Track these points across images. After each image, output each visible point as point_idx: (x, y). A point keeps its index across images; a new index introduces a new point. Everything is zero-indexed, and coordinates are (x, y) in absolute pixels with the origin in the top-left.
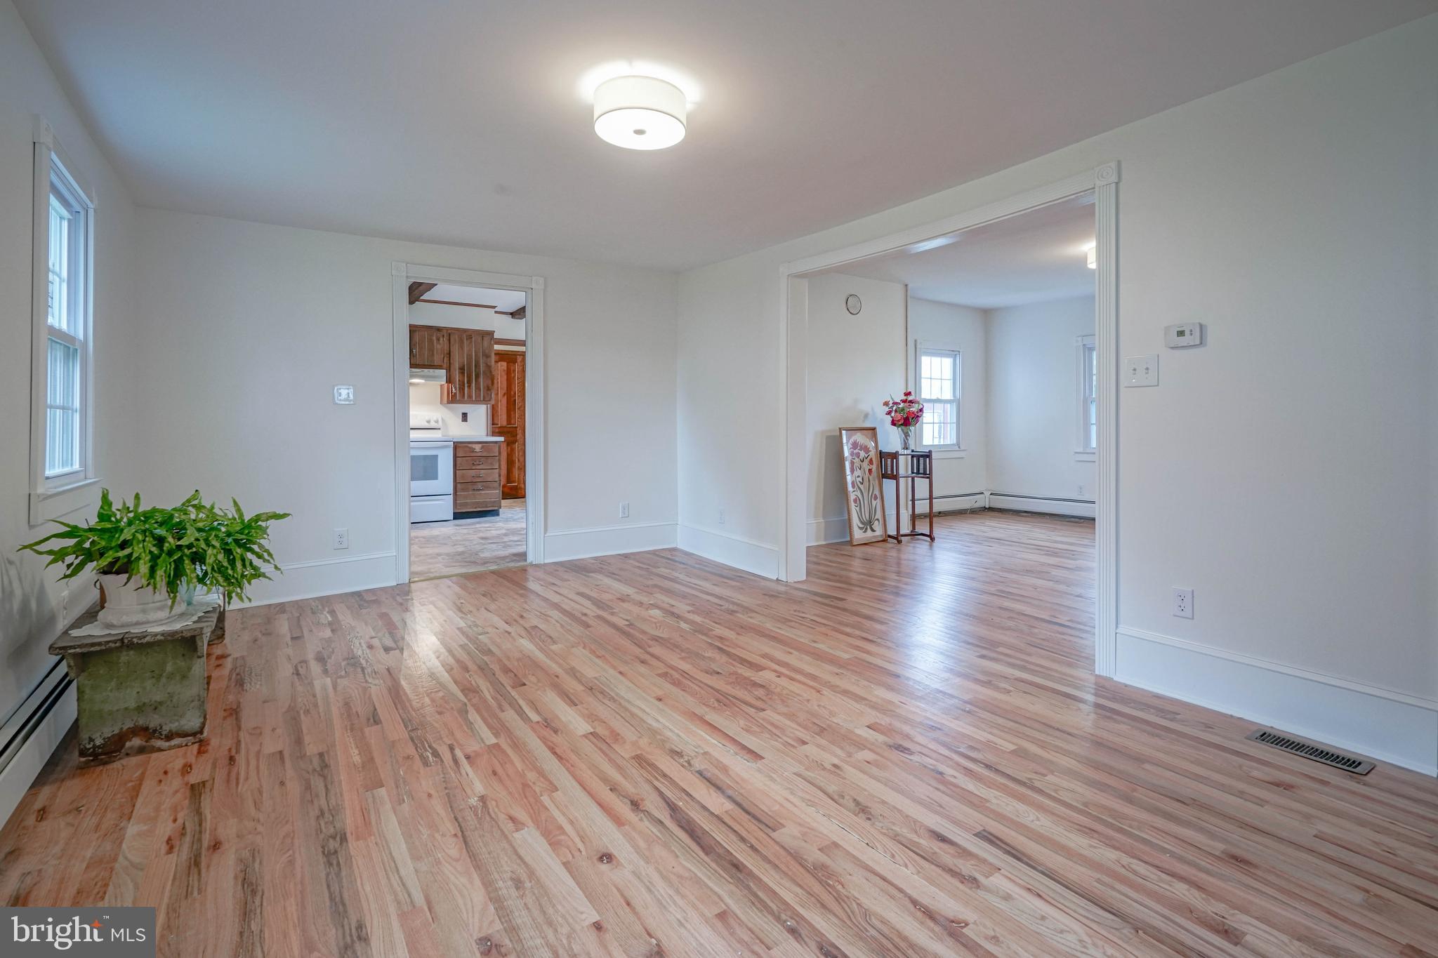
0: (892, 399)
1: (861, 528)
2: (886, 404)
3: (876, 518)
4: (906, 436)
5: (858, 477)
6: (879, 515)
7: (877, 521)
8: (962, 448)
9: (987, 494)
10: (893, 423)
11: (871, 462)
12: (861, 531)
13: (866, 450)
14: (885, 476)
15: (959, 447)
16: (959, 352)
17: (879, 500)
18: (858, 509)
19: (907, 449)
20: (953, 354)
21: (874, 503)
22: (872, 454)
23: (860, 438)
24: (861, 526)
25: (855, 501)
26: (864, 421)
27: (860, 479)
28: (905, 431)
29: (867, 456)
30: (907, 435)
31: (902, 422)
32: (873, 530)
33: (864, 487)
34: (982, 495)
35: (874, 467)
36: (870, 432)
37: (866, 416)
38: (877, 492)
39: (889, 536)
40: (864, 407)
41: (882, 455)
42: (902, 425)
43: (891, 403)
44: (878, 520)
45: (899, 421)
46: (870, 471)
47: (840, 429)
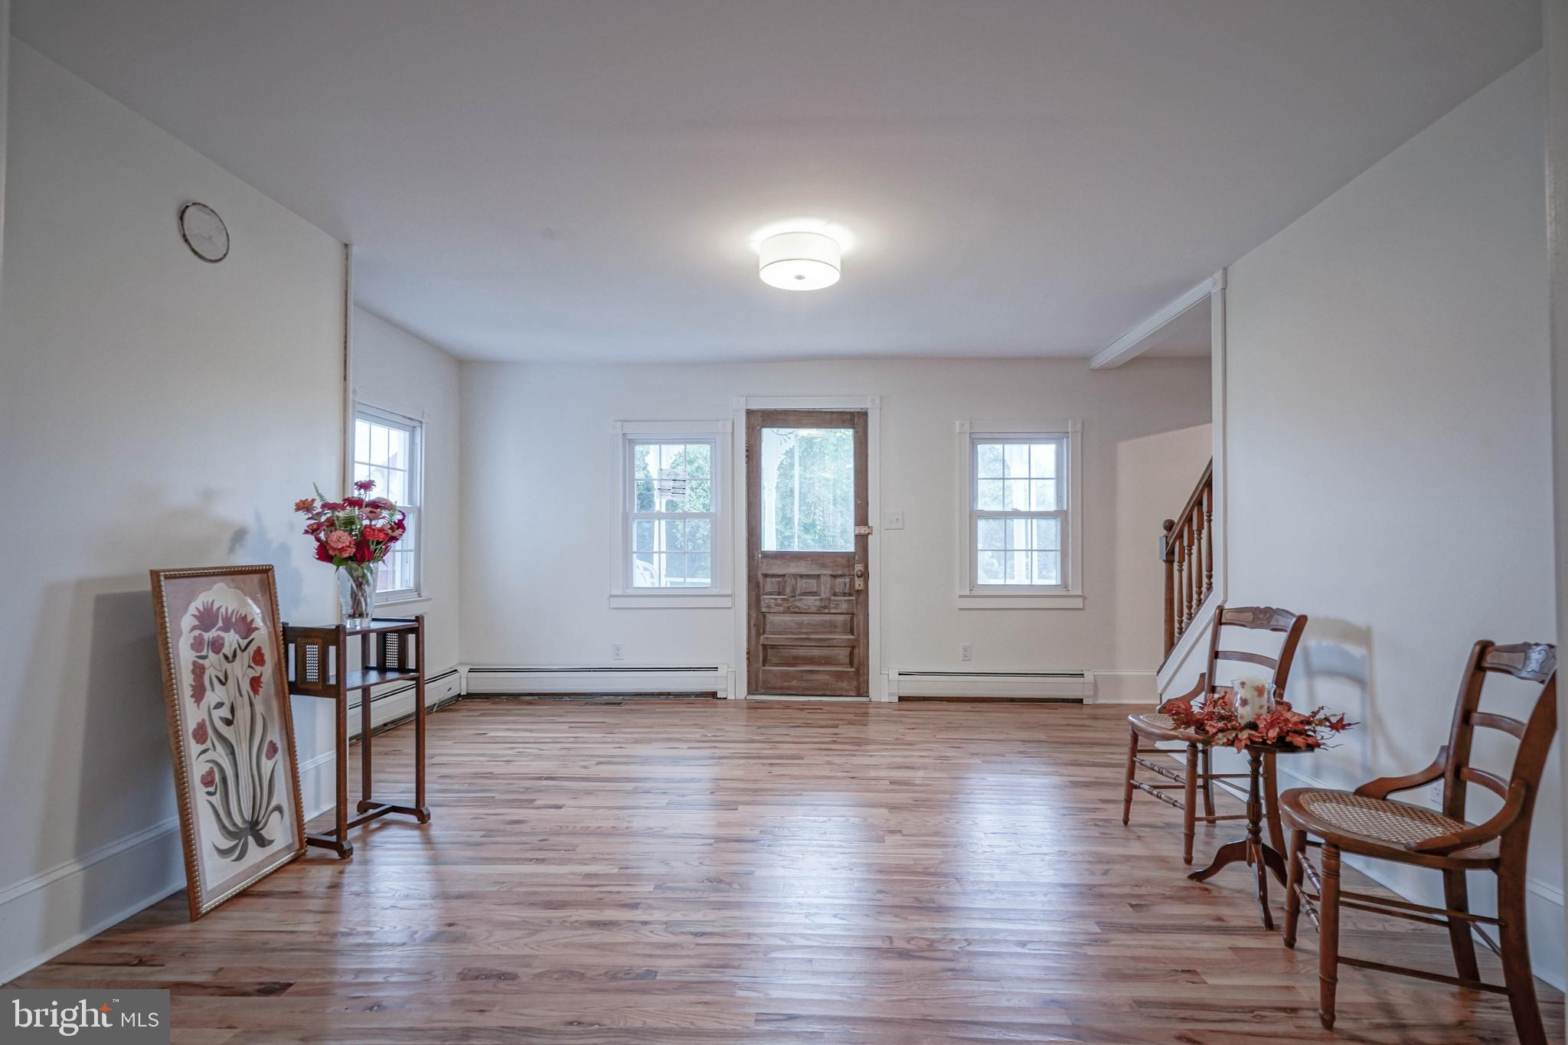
0: (321, 497)
1: (224, 853)
2: (304, 506)
3: (273, 804)
4: (360, 585)
5: (220, 705)
6: (281, 796)
7: (276, 814)
8: (425, 595)
9: (463, 670)
10: (325, 553)
11: (258, 658)
12: (227, 861)
13: (246, 627)
14: (299, 687)
15: (419, 595)
16: (421, 422)
17: (280, 756)
18: (216, 800)
19: (361, 615)
20: (410, 424)
21: (267, 765)
22: (263, 636)
23: (222, 597)
24: (226, 844)
25: (208, 781)
26: (232, 550)
27: (224, 712)
28: (359, 573)
29: (243, 643)
30: (360, 583)
31: (352, 551)
32: (262, 842)
33: (237, 733)
34: (455, 676)
35: (267, 671)
36: (256, 577)
37: (239, 536)
38: (275, 736)
39: (312, 842)
40: (233, 511)
41: (289, 635)
42: (350, 558)
43: (318, 504)
44: (279, 808)
45: (342, 550)
46: (255, 683)
47: (155, 575)
